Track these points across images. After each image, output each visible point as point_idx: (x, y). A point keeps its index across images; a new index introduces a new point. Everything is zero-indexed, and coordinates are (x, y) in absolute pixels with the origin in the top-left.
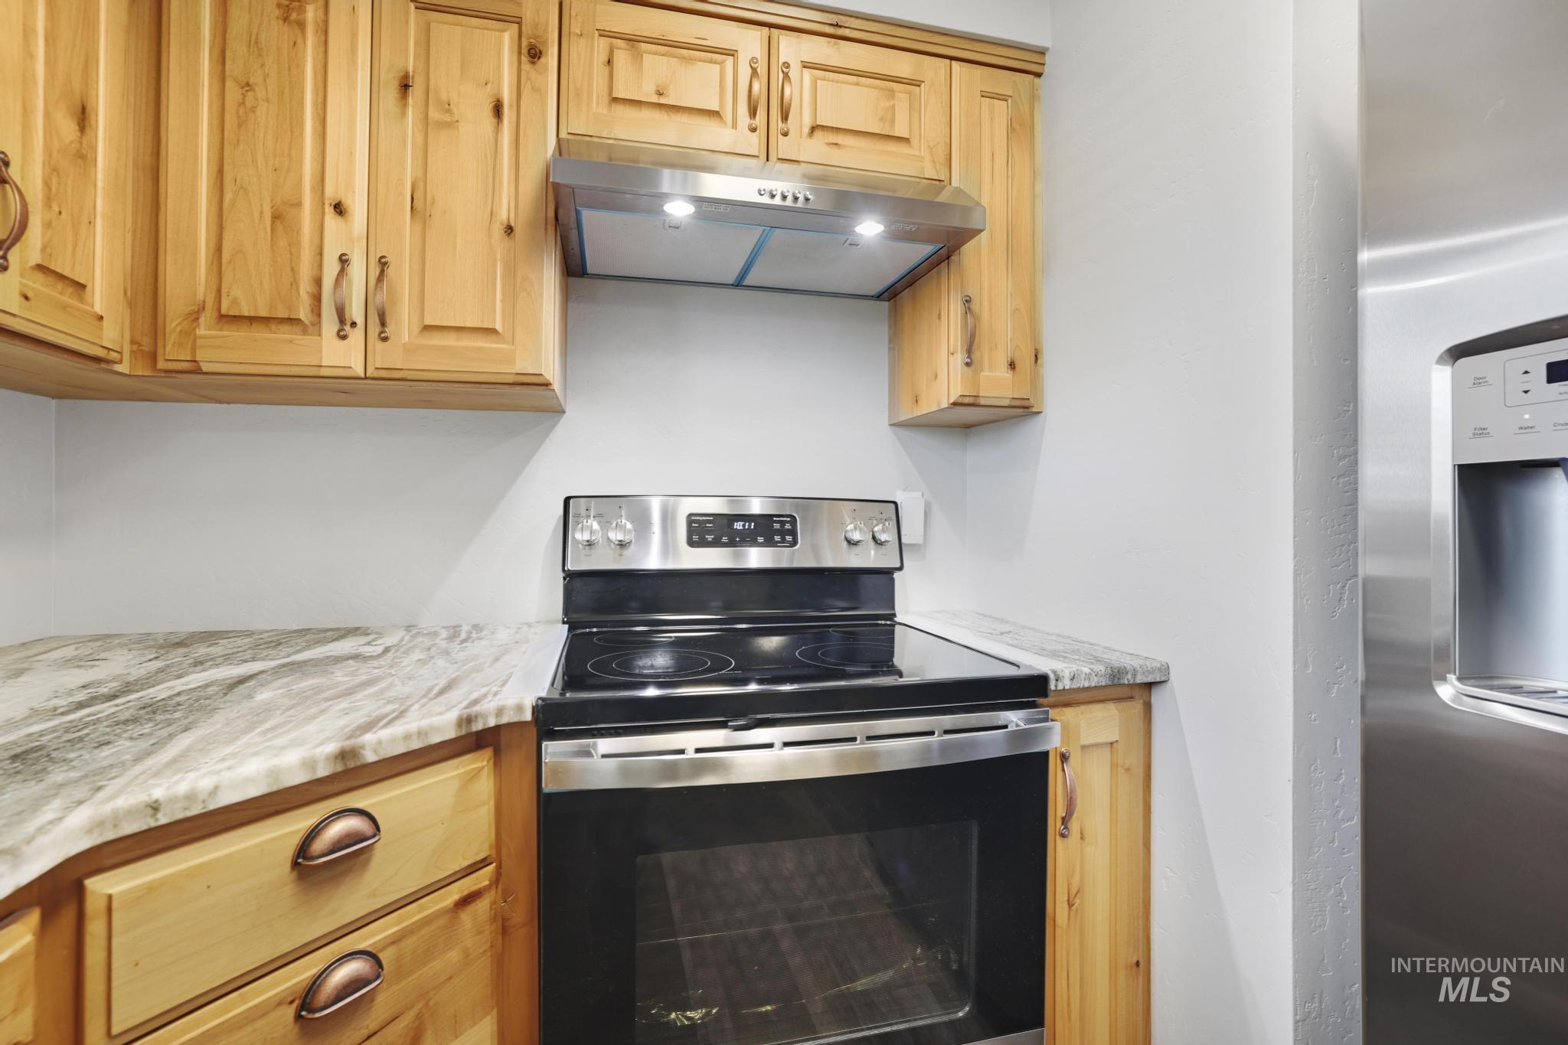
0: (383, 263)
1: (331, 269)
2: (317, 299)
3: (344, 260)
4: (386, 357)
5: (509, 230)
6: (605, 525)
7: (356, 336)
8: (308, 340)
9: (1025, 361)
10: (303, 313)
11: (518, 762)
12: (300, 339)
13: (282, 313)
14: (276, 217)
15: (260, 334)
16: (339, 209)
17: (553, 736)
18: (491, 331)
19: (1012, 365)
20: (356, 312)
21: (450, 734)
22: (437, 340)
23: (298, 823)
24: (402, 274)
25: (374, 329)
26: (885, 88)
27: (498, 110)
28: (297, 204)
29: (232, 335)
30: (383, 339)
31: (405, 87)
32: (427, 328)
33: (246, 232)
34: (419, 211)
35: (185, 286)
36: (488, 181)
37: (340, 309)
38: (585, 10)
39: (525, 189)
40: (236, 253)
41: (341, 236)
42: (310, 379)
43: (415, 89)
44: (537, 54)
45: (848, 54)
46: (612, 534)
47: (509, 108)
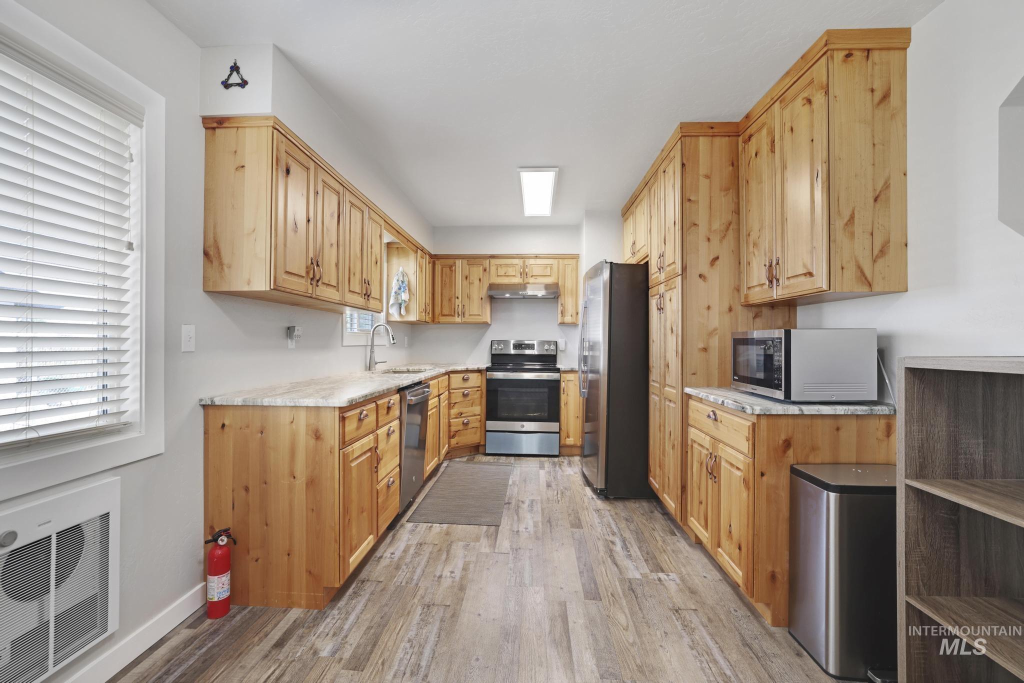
0: (464, 306)
1: (457, 307)
2: (455, 311)
3: (458, 306)
4: (464, 320)
5: (482, 299)
6: (498, 346)
7: (460, 317)
8: (454, 318)
9: (574, 314)
10: (453, 314)
11: (484, 376)
12: (453, 318)
13: (450, 314)
14: (449, 300)
15: (448, 317)
16: (458, 298)
17: (488, 371)
18: (479, 315)
19: (571, 316)
20: (460, 313)
21: (476, 369)
22: (472, 317)
23: (463, 390)
24: (466, 307)
25: (463, 316)
26: (546, 266)
27: (480, 280)
28: (452, 298)
29: (444, 317)
30: (464, 317)
31: (466, 278)
32: (470, 315)
33: (446, 303)
34: (469, 297)
35: (438, 310)
36: (479, 291)
37: (458, 313)
38: (493, 261)
39: (484, 292)
40: (444, 305)
41: (458, 302)
42: (454, 323)
43: (468, 278)
44: (485, 270)
45: (539, 261)
46: (500, 348)
47: (482, 280)
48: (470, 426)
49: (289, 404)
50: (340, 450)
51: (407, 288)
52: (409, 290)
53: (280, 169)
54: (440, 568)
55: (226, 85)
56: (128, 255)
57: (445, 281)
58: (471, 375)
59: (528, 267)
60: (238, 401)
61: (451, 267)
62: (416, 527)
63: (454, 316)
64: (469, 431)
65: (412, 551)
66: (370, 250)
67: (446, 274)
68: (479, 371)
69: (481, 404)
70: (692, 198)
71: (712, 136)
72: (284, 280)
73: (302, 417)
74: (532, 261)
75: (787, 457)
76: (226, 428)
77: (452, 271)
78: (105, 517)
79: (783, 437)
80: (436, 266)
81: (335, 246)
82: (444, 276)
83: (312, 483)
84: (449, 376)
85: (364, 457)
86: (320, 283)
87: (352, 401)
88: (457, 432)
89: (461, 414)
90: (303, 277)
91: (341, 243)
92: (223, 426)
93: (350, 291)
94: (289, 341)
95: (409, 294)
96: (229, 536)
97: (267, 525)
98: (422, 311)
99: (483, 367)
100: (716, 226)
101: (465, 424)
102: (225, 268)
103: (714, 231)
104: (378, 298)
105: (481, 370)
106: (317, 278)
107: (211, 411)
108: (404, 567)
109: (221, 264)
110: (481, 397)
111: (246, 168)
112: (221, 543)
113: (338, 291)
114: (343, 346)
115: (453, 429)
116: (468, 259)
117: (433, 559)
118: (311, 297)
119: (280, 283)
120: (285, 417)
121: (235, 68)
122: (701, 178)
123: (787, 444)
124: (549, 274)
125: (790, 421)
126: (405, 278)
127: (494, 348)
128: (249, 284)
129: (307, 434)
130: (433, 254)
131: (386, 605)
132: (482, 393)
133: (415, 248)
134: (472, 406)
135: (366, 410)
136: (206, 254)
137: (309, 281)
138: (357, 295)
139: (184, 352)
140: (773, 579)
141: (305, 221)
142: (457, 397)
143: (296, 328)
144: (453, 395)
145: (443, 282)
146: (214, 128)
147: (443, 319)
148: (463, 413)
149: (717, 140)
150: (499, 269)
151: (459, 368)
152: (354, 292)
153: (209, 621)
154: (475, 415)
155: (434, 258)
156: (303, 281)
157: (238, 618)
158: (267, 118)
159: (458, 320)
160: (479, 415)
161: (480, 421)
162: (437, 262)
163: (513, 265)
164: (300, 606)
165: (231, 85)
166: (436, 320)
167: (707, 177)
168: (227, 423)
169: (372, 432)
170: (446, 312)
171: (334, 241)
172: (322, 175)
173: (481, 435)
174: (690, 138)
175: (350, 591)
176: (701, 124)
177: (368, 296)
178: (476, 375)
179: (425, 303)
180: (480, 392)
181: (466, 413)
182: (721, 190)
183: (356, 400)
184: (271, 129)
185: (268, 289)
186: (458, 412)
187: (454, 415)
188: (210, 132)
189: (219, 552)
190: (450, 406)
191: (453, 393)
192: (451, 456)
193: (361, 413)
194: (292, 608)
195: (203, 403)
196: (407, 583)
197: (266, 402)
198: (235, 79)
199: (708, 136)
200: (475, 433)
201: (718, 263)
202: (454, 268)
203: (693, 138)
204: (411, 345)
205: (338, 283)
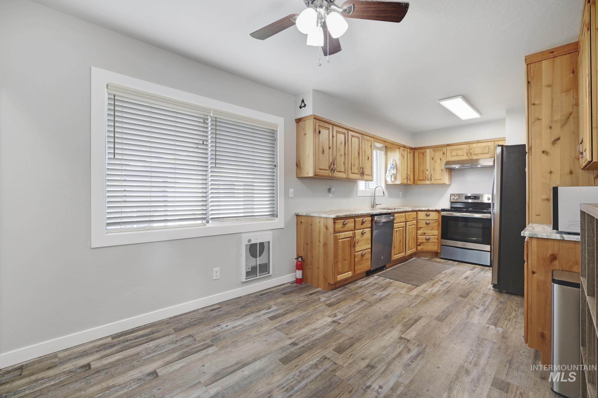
0: (431, 174)
3: (428, 175)
4: (432, 182)
5: (442, 170)
7: (429, 181)
10: (425, 179)
11: (441, 213)
13: (423, 179)
14: (423, 172)
15: (422, 181)
16: (427, 170)
18: (441, 179)
20: (429, 179)
23: (426, 221)
24: (433, 175)
26: (484, 148)
27: (441, 159)
28: (424, 170)
29: (420, 181)
30: (431, 181)
31: (433, 159)
32: (435, 180)
33: (421, 173)
34: (434, 169)
35: (416, 178)
36: (440, 165)
37: (428, 179)
38: (448, 148)
39: (443, 167)
40: (420, 175)
41: (428, 173)
42: (426, 184)
43: (434, 159)
44: (444, 153)
45: (479, 145)
46: (456, 198)
47: (442, 159)
48: (431, 241)
49: (318, 216)
50: (333, 234)
51: (395, 167)
52: (396, 168)
53: (316, 133)
54: (377, 292)
55: (301, 107)
56: (275, 168)
57: (420, 161)
58: (431, 213)
59: (472, 149)
60: (305, 214)
61: (423, 153)
62: (379, 278)
63: (425, 180)
64: (429, 243)
65: (370, 284)
66: (364, 153)
67: (421, 158)
68: (436, 211)
69: (438, 229)
70: (536, 103)
71: (553, 57)
72: (318, 172)
73: (322, 221)
74: (474, 145)
75: (554, 265)
76: (302, 223)
77: (424, 156)
78: (269, 242)
79: (550, 252)
80: (415, 154)
81: (343, 156)
82: (420, 158)
83: (325, 245)
84: (417, 213)
85: (346, 239)
86: (335, 171)
87: (338, 216)
88: (422, 243)
89: (425, 234)
90: (327, 170)
91: (346, 153)
92: (301, 222)
93: (352, 173)
94: (330, 194)
95: (396, 170)
96: (302, 259)
97: (312, 257)
98: (405, 178)
99: (439, 209)
100: (558, 117)
101: (428, 240)
102: (301, 169)
103: (556, 121)
104: (371, 175)
105: (439, 211)
106: (334, 169)
107: (298, 217)
108: (363, 288)
109: (300, 168)
110: (439, 226)
111: (307, 134)
112: (299, 260)
113: (345, 173)
114: (357, 196)
115: (419, 241)
116: (433, 148)
117: (377, 289)
118: (331, 177)
119: (317, 173)
120: (318, 220)
121: (303, 101)
122: (543, 88)
123: (554, 258)
124: (488, 152)
125: (556, 243)
126: (394, 162)
127: (452, 198)
128: (308, 174)
129: (324, 227)
130: (413, 147)
131: (349, 296)
132: (439, 223)
133: (398, 147)
134: (432, 230)
135: (347, 221)
136: (297, 165)
137: (330, 171)
138: (356, 174)
139: (290, 197)
140: (543, 337)
141: (328, 148)
142: (422, 224)
143: (332, 189)
144: (419, 223)
145: (419, 162)
146: (298, 122)
147: (419, 182)
148: (426, 233)
149: (558, 60)
150: (452, 152)
151: (423, 209)
152: (354, 173)
153: (296, 284)
154: (434, 235)
155: (414, 150)
156: (327, 172)
157: (303, 285)
158: (311, 116)
159: (428, 182)
160: (437, 235)
161: (438, 239)
162: (415, 152)
163: (461, 149)
164: (321, 288)
165: (302, 107)
166: (416, 183)
167: (549, 86)
168: (302, 221)
169: (352, 230)
170: (420, 178)
171: (343, 153)
172: (335, 128)
173: (438, 247)
174: (534, 64)
175: (340, 289)
176: (543, 53)
177: (363, 174)
178: (435, 213)
179: (407, 174)
180: (437, 223)
181: (428, 233)
182: (562, 92)
183: (341, 216)
184: (313, 119)
185: (313, 176)
186: (423, 232)
187: (420, 234)
188: (297, 123)
189: (299, 263)
190: (418, 229)
191: (420, 222)
192: (419, 256)
193: (344, 222)
194: (319, 288)
195: (296, 214)
196: (361, 292)
197: (312, 215)
198: (303, 105)
199: (550, 58)
200: (434, 245)
201: (559, 142)
202: (425, 154)
203: (536, 63)
204: (404, 196)
205: (345, 170)
